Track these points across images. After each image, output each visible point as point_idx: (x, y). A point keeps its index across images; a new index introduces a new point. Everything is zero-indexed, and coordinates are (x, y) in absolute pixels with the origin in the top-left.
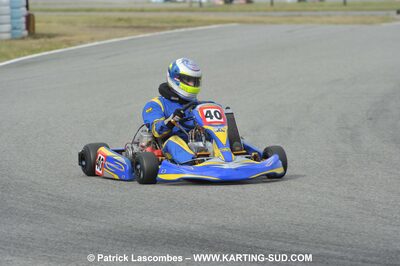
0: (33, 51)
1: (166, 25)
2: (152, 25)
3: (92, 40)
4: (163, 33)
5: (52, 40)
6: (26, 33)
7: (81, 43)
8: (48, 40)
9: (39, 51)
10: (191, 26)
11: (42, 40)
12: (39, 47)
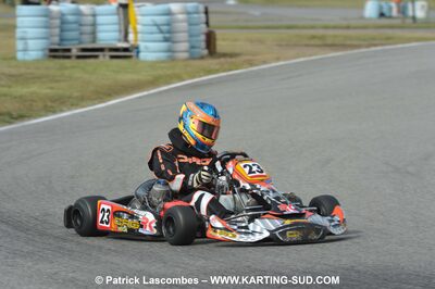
0: (210, 72)
1: (362, 43)
2: (348, 42)
3: (278, 59)
4: (356, 51)
5: (233, 60)
6: (206, 52)
7: (265, 62)
8: (229, 60)
9: (217, 71)
10: (390, 44)
11: (222, 60)
12: (217, 67)
